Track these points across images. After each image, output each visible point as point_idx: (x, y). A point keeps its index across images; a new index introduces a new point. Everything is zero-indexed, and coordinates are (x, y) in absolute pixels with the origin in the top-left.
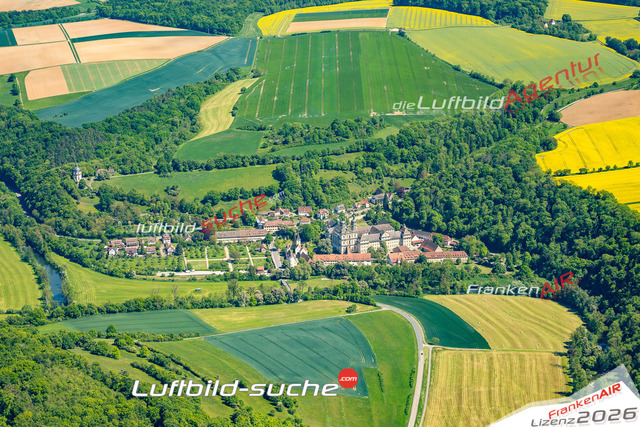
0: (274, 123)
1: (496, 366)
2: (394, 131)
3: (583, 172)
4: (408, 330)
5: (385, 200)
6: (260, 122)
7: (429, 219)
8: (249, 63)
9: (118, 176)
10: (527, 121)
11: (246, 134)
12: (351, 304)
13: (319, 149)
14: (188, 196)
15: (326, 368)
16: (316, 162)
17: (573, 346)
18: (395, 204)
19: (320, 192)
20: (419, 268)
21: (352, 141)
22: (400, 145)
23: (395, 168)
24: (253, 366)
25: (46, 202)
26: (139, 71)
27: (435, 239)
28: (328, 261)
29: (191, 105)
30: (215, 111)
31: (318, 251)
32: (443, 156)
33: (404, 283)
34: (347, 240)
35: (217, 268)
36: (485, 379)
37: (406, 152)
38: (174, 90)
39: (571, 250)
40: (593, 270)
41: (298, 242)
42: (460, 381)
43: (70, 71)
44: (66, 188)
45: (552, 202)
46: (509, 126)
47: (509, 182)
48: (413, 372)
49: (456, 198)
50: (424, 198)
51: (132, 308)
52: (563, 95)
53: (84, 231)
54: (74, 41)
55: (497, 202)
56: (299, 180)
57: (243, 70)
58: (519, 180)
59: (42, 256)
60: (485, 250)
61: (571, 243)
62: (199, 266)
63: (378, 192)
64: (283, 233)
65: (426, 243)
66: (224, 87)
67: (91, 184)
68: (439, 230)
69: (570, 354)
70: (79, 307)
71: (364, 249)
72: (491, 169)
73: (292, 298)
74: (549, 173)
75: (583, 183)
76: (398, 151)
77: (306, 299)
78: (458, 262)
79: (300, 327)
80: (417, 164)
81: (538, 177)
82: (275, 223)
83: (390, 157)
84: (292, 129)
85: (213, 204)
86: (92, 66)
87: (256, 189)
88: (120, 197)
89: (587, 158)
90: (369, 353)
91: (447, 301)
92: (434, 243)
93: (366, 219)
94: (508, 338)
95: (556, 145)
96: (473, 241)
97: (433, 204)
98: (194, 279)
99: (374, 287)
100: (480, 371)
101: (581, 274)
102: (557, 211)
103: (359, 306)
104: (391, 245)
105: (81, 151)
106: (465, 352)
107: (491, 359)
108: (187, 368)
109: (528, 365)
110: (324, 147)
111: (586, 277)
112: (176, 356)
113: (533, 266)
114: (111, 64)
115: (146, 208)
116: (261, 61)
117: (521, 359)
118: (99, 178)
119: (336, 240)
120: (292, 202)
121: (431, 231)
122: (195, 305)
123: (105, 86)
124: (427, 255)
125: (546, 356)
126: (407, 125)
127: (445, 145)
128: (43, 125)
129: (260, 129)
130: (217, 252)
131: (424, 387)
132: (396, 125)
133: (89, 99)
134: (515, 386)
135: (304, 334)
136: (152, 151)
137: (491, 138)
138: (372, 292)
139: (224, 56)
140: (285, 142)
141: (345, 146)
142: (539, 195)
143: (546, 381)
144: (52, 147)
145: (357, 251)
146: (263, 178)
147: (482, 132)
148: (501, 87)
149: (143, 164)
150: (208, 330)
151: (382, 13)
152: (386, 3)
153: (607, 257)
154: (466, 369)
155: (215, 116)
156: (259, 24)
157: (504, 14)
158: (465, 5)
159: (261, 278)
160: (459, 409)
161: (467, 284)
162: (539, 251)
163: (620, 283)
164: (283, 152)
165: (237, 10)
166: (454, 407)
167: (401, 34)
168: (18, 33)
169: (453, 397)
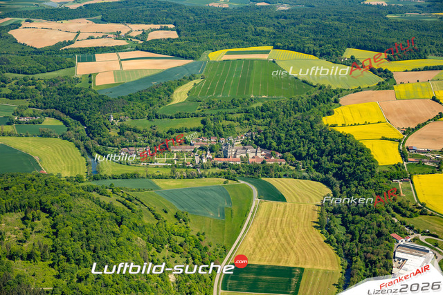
0: (205, 99)
1: (288, 209)
2: (260, 104)
3: (344, 125)
4: (250, 192)
5: (252, 135)
6: (199, 98)
7: (270, 144)
8: (201, 73)
9: (130, 120)
10: (324, 102)
11: (192, 103)
12: (226, 180)
13: (224, 111)
14: (160, 130)
15: (208, 207)
16: (222, 117)
18: (256, 137)
19: (222, 130)
20: (262, 166)
21: (240, 108)
22: (262, 111)
23: (259, 121)
24: (173, 203)
25: (96, 130)
26: (149, 74)
27: (272, 153)
28: (220, 161)
29: (170, 90)
30: (181, 93)
31: (217, 157)
32: (281, 116)
33: (252, 172)
34: (231, 152)
35: (169, 162)
36: (281, 214)
37: (264, 114)
38: (163, 83)
39: (331, 160)
40: (340, 169)
41: (209, 152)
42: (269, 215)
43: (116, 73)
44: (105, 124)
45: (326, 138)
46: (315, 104)
47: (308, 128)
48: (248, 210)
49: (283, 135)
50: (269, 135)
51: (124, 177)
52: (343, 92)
53: (111, 144)
54: (122, 60)
55: (301, 137)
56: (213, 124)
57: (197, 75)
58: (312, 128)
59: (90, 154)
60: (294, 159)
61: (332, 157)
62: (161, 161)
63: (249, 131)
64: (202, 148)
65: (267, 155)
66: (187, 83)
67: (117, 123)
68: (274, 150)
69: (322, 205)
70: (100, 175)
71: (238, 156)
72: (301, 123)
73: (200, 176)
74: (328, 125)
75: (340, 130)
76: (260, 113)
77: (206, 177)
78: (281, 164)
79: (200, 189)
80: (269, 120)
81: (321, 126)
82: (199, 143)
83: (256, 116)
84: (213, 102)
85: (172, 134)
86: (127, 71)
87: (192, 128)
88: (129, 129)
89: (347, 119)
90: (229, 201)
91: (272, 181)
92: (271, 155)
93: (242, 143)
94: (296, 197)
95: (333, 113)
96: (289, 155)
97: (273, 138)
98: (158, 167)
99: (239, 173)
100: (279, 211)
101: (334, 171)
102: (327, 142)
103: (230, 181)
104: (251, 155)
105: (115, 109)
106: (275, 203)
107: (285, 207)
108: (142, 203)
109: (302, 209)
110: (226, 110)
111: (337, 172)
112: (138, 197)
113: (315, 167)
114: (136, 70)
115: (140, 134)
116: (206, 72)
117: (300, 207)
118: (121, 121)
119: (226, 152)
120: (208, 134)
121: (270, 150)
122: (154, 177)
123: (132, 80)
124: (266, 160)
125: (312, 206)
126: (266, 101)
127: (283, 111)
128: (99, 96)
129: (199, 101)
130: (171, 155)
131: (252, 217)
132: (262, 102)
133: (123, 85)
134: (294, 218)
135: (201, 192)
136: (148, 110)
137: (305, 109)
138: (238, 176)
139: (190, 69)
140: (209, 108)
141: (236, 110)
142: (321, 135)
143: (308, 216)
144: (102, 106)
145: (235, 157)
146: (197, 123)
147: (301, 106)
148: (315, 87)
149: (142, 115)
150: (157, 188)
151: (267, 52)
152: (270, 48)
153: (346, 163)
154: (273, 210)
155: (180, 95)
156: (209, 55)
157: (324, 54)
158: (306, 50)
159: (188, 167)
160: (266, 227)
161: (282, 174)
162: (318, 160)
163: (350, 175)
164: (207, 112)
165: (200, 48)
166: (264, 226)
167: (274, 62)
168: (97, 56)
169: (264, 222)
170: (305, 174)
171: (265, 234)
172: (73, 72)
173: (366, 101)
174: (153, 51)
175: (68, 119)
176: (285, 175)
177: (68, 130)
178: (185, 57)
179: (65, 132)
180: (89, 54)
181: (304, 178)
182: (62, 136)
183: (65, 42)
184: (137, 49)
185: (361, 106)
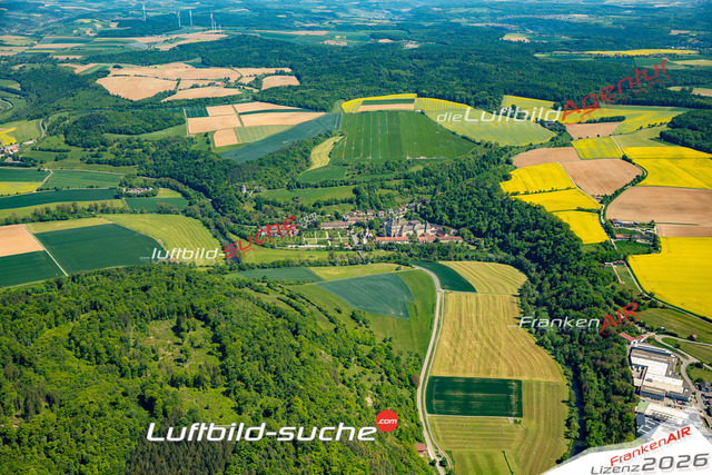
0: (353, 162)
1: (480, 302)
2: (421, 168)
3: (527, 193)
4: (431, 281)
5: (416, 206)
6: (345, 161)
7: (441, 218)
8: (338, 128)
9: (266, 190)
10: (494, 163)
11: (337, 168)
12: (397, 266)
13: (379, 177)
14: (305, 203)
15: (386, 302)
16: (377, 184)
17: (522, 292)
18: (421, 209)
19: (380, 201)
20: (436, 246)
21: (397, 172)
22: (424, 176)
23: (421, 189)
24: (345, 300)
25: (226, 205)
26: (276, 131)
27: (444, 229)
28: (384, 241)
29: (306, 151)
30: (319, 154)
31: (378, 235)
32: (448, 182)
33: (428, 254)
34: (395, 229)
35: (322, 244)
36: (474, 309)
37: (427, 179)
38: (296, 142)
39: (521, 237)
40: (532, 249)
41: (367, 230)
42: (460, 310)
43: (238, 131)
44: (237, 197)
45: (510, 210)
46: (484, 166)
47: (486, 198)
48: (434, 305)
49: (456, 206)
50: (438, 206)
51: (276, 265)
52: (513, 149)
53: (247, 221)
54: (240, 114)
55: (479, 209)
56: (367, 194)
57: (334, 132)
58: (491, 197)
59: (224, 235)
60: (472, 236)
61: (521, 233)
62: (312, 242)
63: (412, 202)
64: (358, 224)
65: (439, 231)
66: (324, 141)
67: (251, 195)
68: (446, 224)
69: (521, 296)
70: (247, 265)
71: (404, 234)
72: (476, 191)
73: (365, 262)
74: (508, 193)
75: (527, 199)
76: (423, 179)
77: (372, 262)
78: (457, 243)
79: (369, 278)
80: (433, 187)
81: (502, 195)
82: (354, 218)
83: (418, 182)
84: (363, 166)
85: (319, 207)
86: (250, 128)
87: (343, 198)
88: (267, 203)
89: (529, 185)
90: (408, 293)
91: (452, 265)
92: (444, 232)
93: (405, 217)
94: (486, 286)
95: (511, 178)
96: (465, 231)
97: (443, 210)
98: (309, 250)
99: (411, 256)
100: (471, 305)
101: (526, 251)
102: (513, 215)
103: (403, 267)
104: (420, 232)
105: (245, 176)
106: (463, 294)
107: (477, 298)
108: (308, 301)
109: (498, 302)
110: (381, 176)
111: (529, 252)
112: (302, 293)
113: (499, 245)
114: (261, 127)
115: (281, 208)
116: (344, 126)
117: (494, 298)
118: (256, 192)
119: (389, 229)
120: (363, 206)
121: (442, 225)
122: (311, 265)
123: (258, 139)
124: (439, 238)
125: (508, 296)
126: (428, 164)
127: (449, 176)
128: (224, 161)
129: (345, 165)
130: (322, 234)
131: (440, 313)
132: (422, 164)
133: (249, 147)
134: (491, 314)
135: (372, 282)
136: (284, 177)
137: (474, 173)
138: (410, 259)
139: (323, 124)
140: (359, 173)
141: (393, 176)
142: (503, 206)
143: (508, 311)
144: (229, 174)
145: (400, 235)
146: (348, 193)
147: (469, 170)
148: (479, 144)
149: (280, 184)
150: (318, 279)
151: (412, 101)
152: (413, 96)
153: (541, 241)
154: (464, 303)
155: (319, 157)
156: (343, 106)
157: (479, 103)
158: (458, 98)
159: (347, 250)
160: (460, 326)
161: (462, 255)
162: (503, 237)
163: (548, 256)
164: (358, 178)
165: (330, 98)
166: (457, 325)
167: (422, 113)
168: (209, 109)
169: (457, 319)
170: (490, 255)
171: (462, 336)
172: (185, 130)
173: (545, 162)
174: (275, 103)
175: (187, 190)
176: (467, 258)
177: (190, 205)
178: (315, 109)
179: (186, 206)
180: (199, 107)
181: (490, 260)
182: (185, 211)
183: (165, 92)
184: (255, 99)
185: (541, 168)
